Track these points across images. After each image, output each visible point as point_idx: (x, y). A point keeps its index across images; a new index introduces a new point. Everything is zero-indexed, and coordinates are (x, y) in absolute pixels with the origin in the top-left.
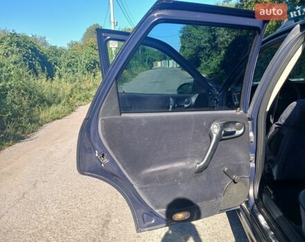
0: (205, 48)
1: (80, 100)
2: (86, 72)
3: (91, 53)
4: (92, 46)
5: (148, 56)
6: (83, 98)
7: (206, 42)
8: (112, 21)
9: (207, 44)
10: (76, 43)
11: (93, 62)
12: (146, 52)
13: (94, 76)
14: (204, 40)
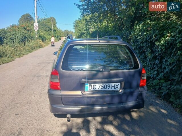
0: (84, 33)
1: (16, 55)
2: (20, 42)
3: (23, 33)
4: (24, 28)
5: (57, 34)
6: (18, 55)
7: (85, 30)
8: (36, 16)
9: (86, 31)
10: (15, 26)
11: (24, 37)
12: (56, 32)
13: (25, 44)
14: (84, 29)
